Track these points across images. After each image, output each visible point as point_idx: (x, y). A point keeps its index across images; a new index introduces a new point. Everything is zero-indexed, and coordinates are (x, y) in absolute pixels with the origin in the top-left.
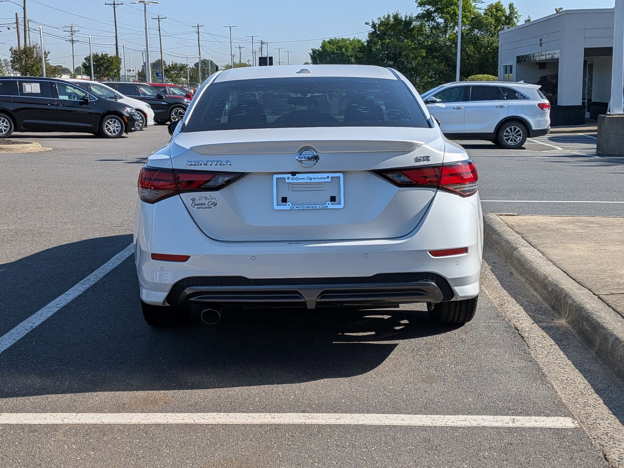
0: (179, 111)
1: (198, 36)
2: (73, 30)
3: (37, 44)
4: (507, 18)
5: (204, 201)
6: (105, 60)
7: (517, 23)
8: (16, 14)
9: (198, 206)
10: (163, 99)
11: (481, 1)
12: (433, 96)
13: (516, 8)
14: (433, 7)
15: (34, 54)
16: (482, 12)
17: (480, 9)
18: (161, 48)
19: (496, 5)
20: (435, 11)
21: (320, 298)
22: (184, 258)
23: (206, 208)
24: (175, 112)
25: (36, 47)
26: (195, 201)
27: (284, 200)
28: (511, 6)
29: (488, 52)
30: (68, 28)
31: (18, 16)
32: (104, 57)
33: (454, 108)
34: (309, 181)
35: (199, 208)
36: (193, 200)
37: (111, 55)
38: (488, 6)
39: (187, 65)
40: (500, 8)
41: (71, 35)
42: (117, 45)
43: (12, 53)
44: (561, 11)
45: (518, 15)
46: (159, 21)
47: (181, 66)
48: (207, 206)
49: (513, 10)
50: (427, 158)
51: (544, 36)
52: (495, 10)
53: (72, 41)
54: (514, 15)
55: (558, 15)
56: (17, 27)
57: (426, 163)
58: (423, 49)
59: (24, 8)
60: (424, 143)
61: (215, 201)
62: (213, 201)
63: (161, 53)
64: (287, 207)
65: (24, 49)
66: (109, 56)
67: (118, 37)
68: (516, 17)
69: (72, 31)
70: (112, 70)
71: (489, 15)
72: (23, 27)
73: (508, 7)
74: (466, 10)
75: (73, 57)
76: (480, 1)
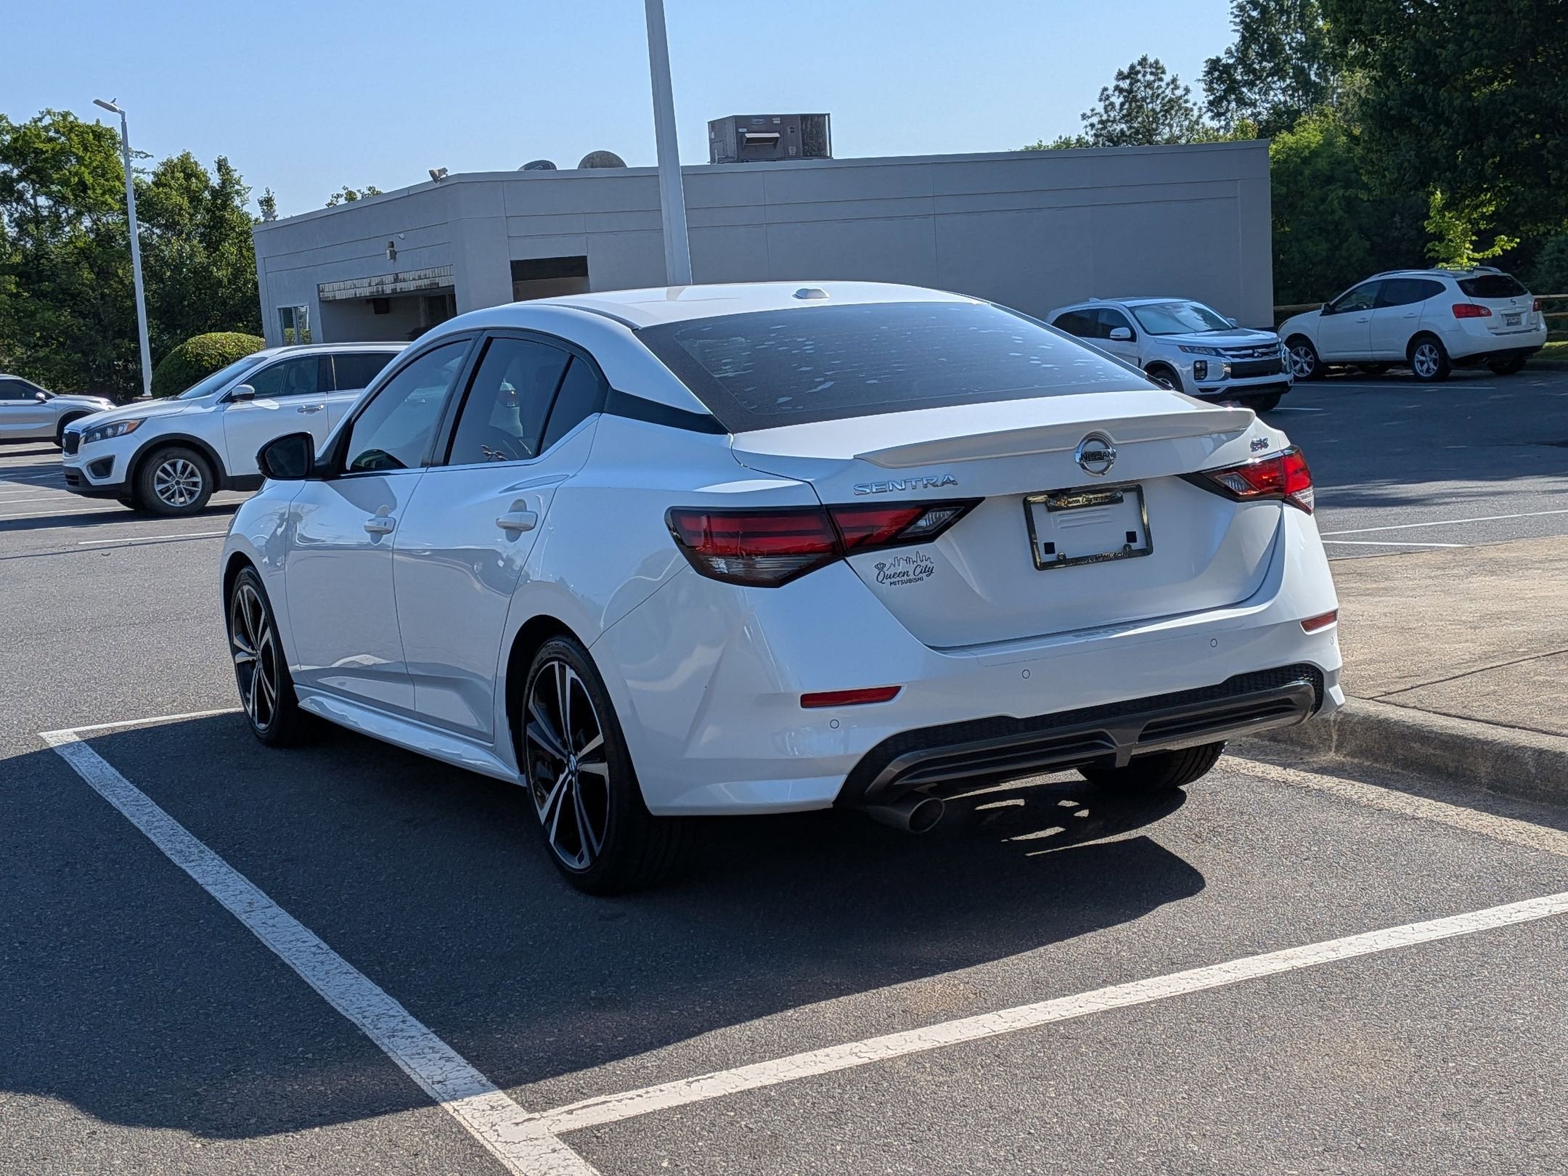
4: (215, 194)
5: (904, 567)
7: (242, 206)
9: (893, 580)
11: (142, 152)
12: (245, 383)
13: (236, 170)
14: (16, 165)
16: (149, 179)
17: (142, 172)
19: (182, 161)
20: (21, 178)
22: (887, 694)
23: (910, 581)
26: (885, 569)
28: (222, 166)
29: (184, 278)
33: (301, 410)
35: (894, 583)
36: (880, 567)
38: (163, 164)
40: (192, 170)
44: (444, 176)
45: (241, 186)
48: (912, 577)
49: (228, 174)
51: (402, 236)
52: (182, 175)
54: (234, 187)
55: (438, 185)
58: (9, 274)
61: (930, 565)
62: (924, 564)
68: (238, 192)
71: (171, 188)
73: (215, 167)
74: (109, 176)
76: (139, 153)
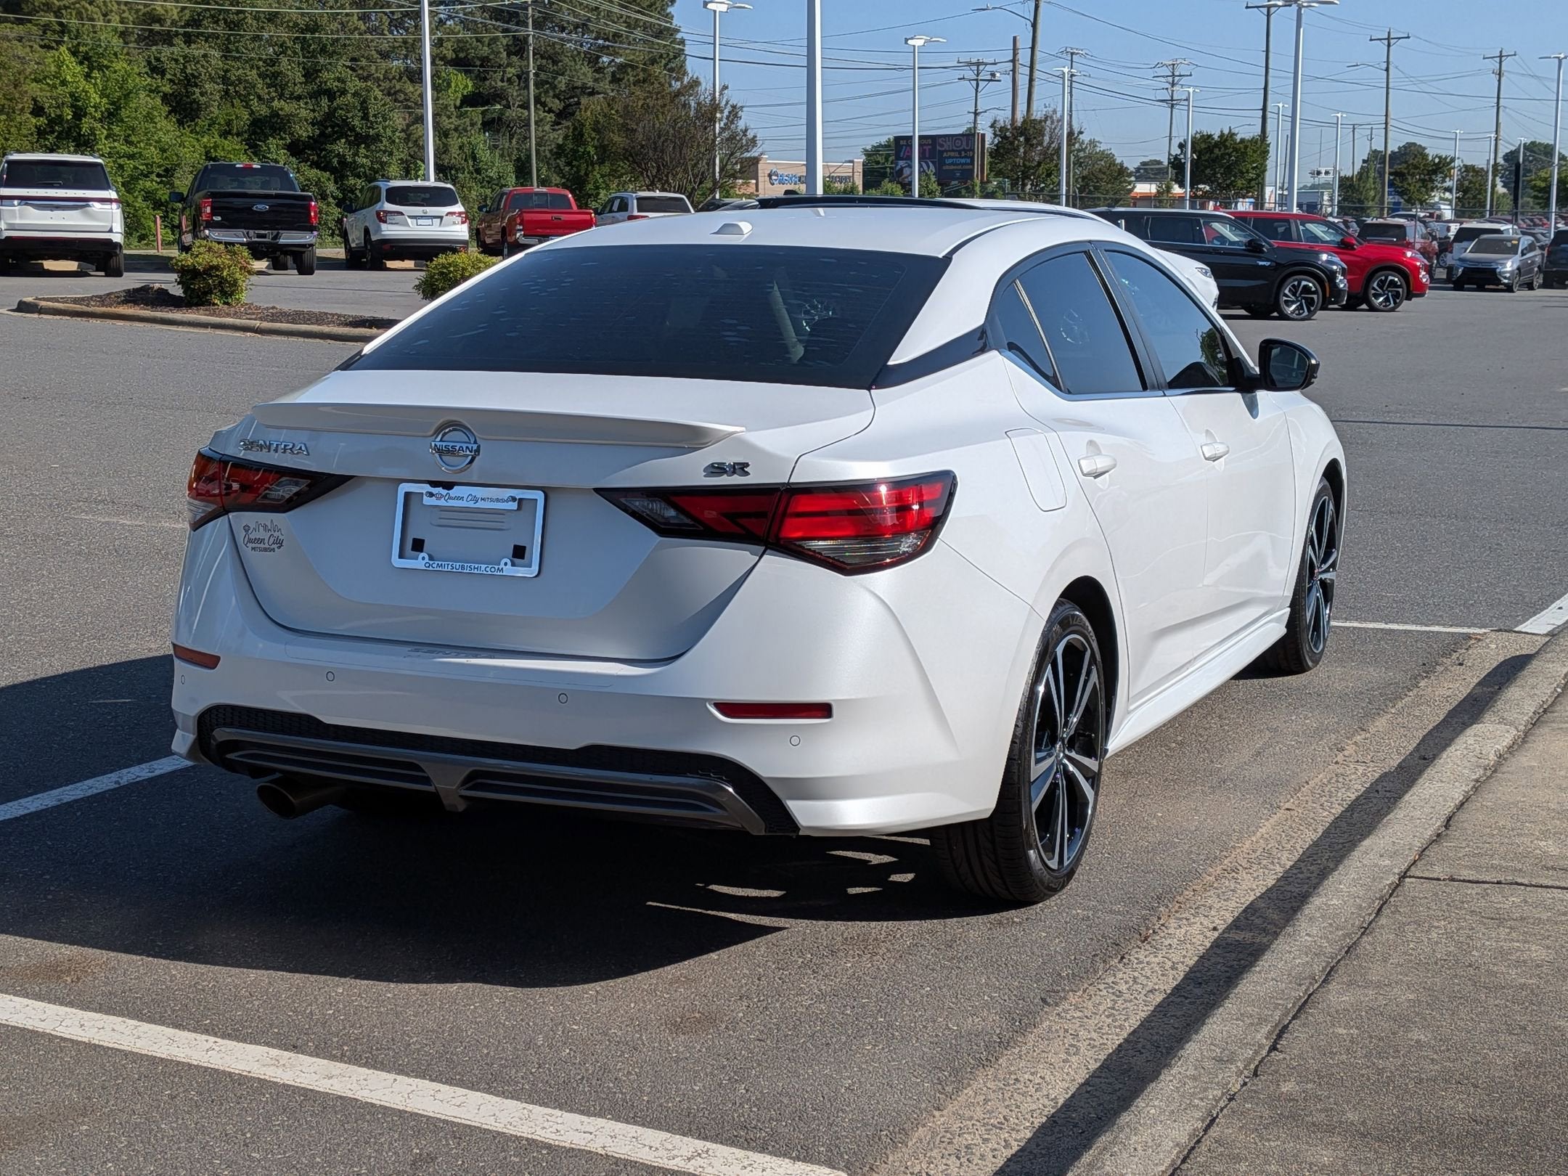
0: (1304, 283)
1: (1499, 81)
2: (1177, 73)
3: (1055, 111)
5: (261, 534)
6: (1226, 147)
8: (1015, 38)
9: (254, 545)
10: (1263, 252)
15: (1043, 135)
18: (1387, 115)
21: (467, 789)
22: (211, 662)
23: (265, 550)
24: (1293, 286)
25: (1051, 117)
26: (249, 531)
27: (418, 545)
30: (1165, 68)
31: (1019, 45)
32: (1226, 140)
34: (471, 504)
35: (254, 548)
36: (247, 528)
37: (1243, 136)
39: (1453, 160)
41: (1169, 86)
42: (1264, 109)
43: (995, 134)
46: (1389, 45)
47: (1437, 160)
48: (267, 546)
50: (741, 468)
53: (1172, 103)
56: (1014, 70)
57: (736, 480)
59: (1034, 25)
60: (744, 429)
61: (281, 537)
62: (276, 534)
63: (1386, 128)
64: (420, 562)
65: (1024, 122)
66: (1238, 138)
67: (1270, 86)
69: (1173, 76)
70: (1242, 173)
72: (1027, 71)
75: (1170, 140)
